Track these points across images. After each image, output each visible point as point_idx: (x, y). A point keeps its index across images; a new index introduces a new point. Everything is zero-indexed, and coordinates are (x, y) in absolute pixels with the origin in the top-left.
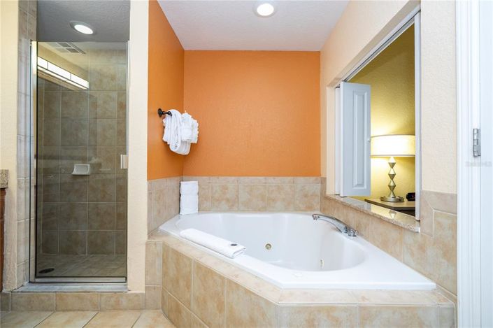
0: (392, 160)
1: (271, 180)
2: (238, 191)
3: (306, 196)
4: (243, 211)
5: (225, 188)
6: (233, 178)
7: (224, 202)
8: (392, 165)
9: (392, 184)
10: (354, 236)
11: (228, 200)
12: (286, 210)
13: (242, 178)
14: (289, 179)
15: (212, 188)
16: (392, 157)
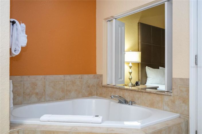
0: (130, 65)
1: (68, 77)
2: (45, 87)
3: (89, 87)
4: (49, 101)
5: (34, 85)
6: (41, 76)
7: (34, 96)
8: (131, 67)
9: (130, 77)
10: (131, 104)
11: (37, 94)
12: (77, 97)
13: (48, 77)
14: (79, 76)
15: (24, 85)
16: (130, 63)
